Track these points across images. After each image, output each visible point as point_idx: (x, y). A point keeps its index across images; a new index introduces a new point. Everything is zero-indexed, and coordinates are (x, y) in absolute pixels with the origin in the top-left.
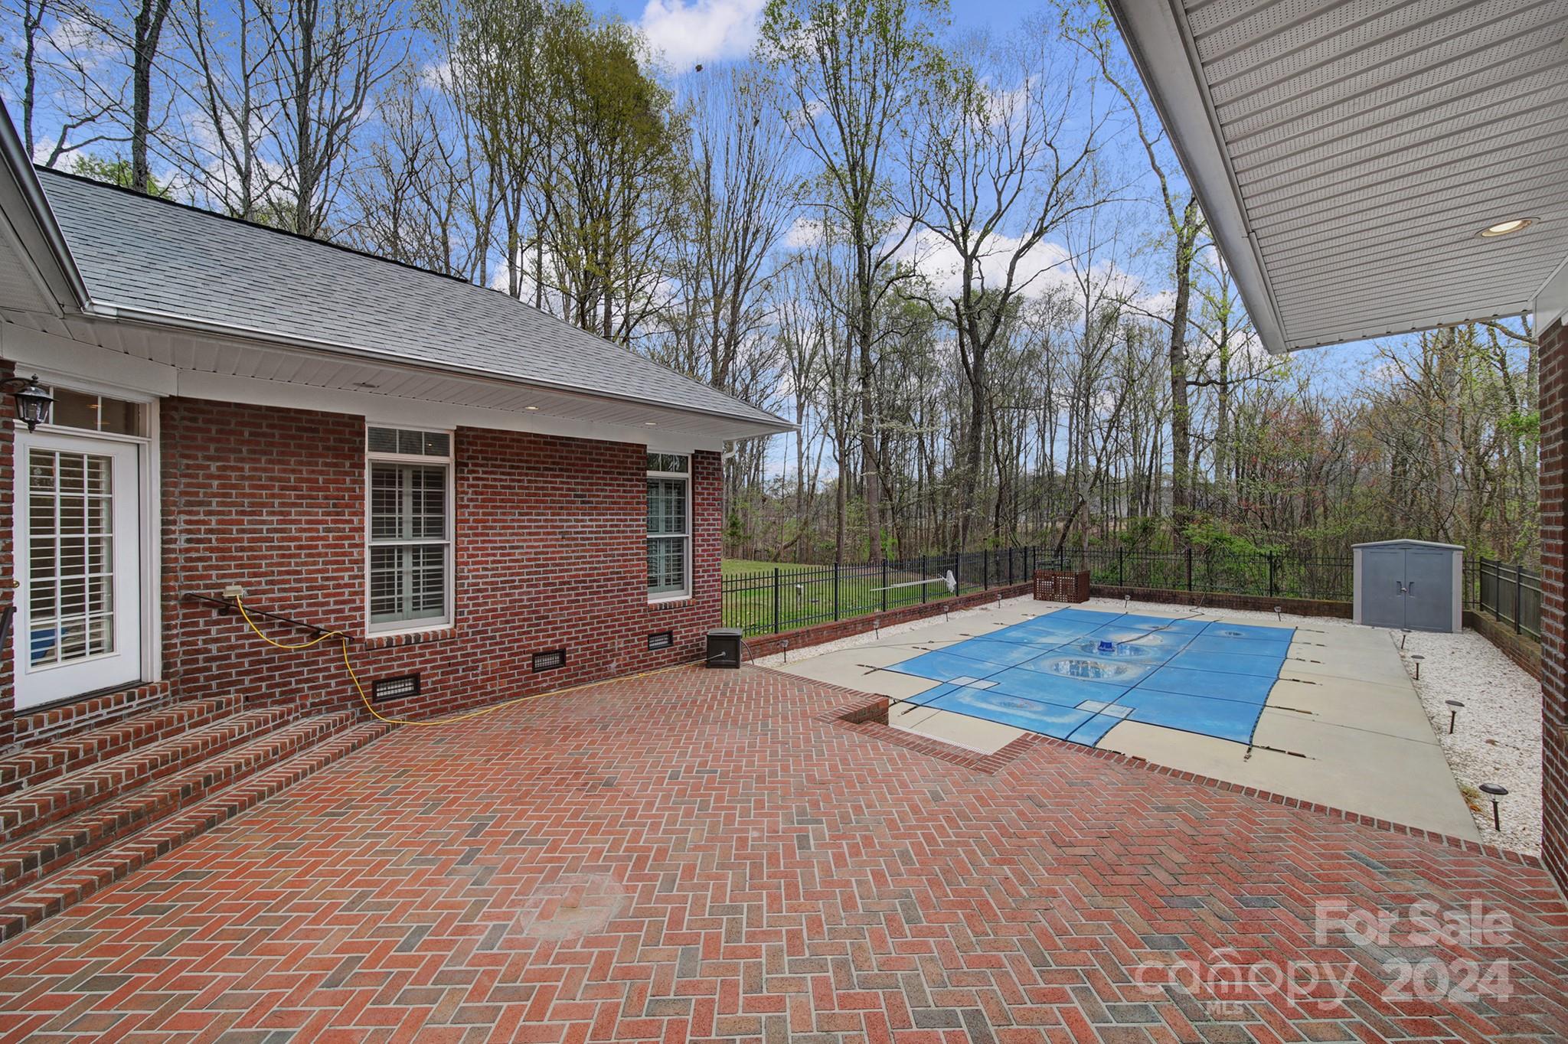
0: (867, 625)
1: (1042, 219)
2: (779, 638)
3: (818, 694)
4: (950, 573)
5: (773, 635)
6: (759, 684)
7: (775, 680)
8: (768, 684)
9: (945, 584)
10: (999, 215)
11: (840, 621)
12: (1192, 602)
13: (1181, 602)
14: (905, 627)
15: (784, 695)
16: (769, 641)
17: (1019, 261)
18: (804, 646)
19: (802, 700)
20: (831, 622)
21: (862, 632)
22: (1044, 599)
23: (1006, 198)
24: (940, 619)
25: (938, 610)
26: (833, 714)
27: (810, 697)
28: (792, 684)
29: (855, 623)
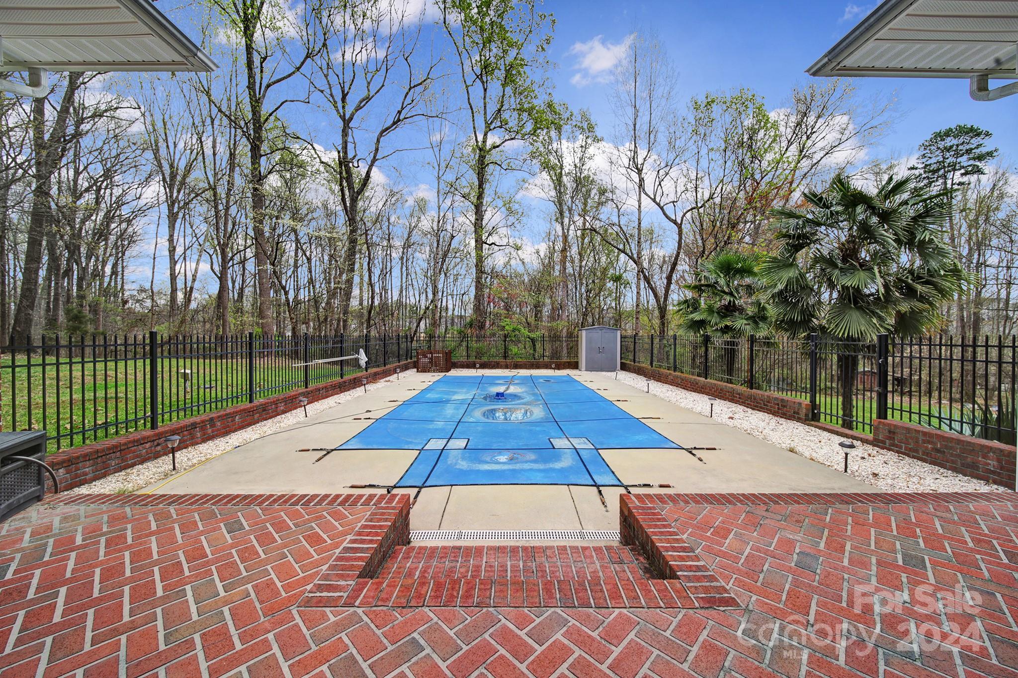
0: (291, 404)
1: (399, 112)
2: (160, 436)
3: (280, 526)
4: (362, 351)
5: (149, 433)
6: (115, 543)
7: (164, 517)
8: (142, 532)
9: (357, 360)
10: (368, 99)
11: (256, 402)
12: (507, 367)
13: (501, 367)
14: (331, 401)
15: (196, 555)
16: (139, 442)
17: (382, 138)
18: (204, 440)
19: (248, 554)
20: (245, 404)
21: (284, 412)
22: (424, 371)
23: (373, 89)
24: (359, 391)
25: (355, 383)
26: (341, 567)
27: (265, 539)
28: (208, 517)
29: (276, 403)
